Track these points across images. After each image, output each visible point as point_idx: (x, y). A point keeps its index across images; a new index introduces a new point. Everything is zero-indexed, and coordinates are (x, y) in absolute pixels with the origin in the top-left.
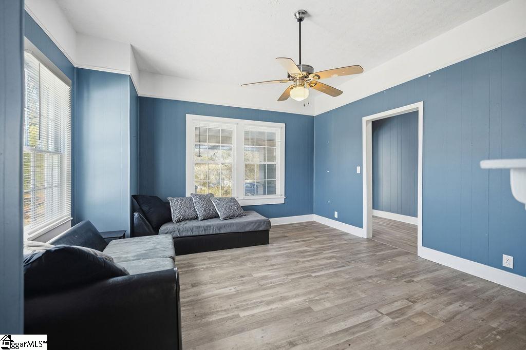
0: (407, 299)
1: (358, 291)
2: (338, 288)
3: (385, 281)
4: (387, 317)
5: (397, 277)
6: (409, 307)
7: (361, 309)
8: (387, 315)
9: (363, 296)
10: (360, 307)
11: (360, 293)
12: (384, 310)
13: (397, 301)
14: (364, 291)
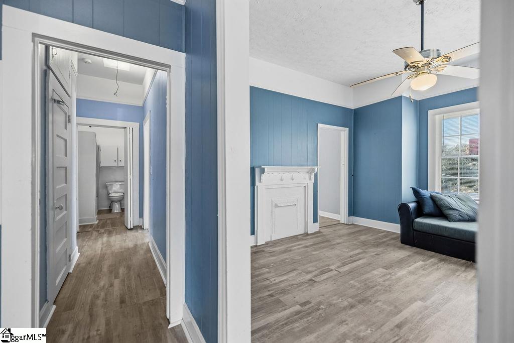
0: (315, 282)
1: (359, 286)
2: (379, 287)
3: (335, 302)
4: (333, 269)
5: (319, 310)
6: (316, 276)
7: (350, 272)
8: (332, 270)
9: (352, 282)
10: (351, 274)
11: (356, 284)
12: (335, 272)
13: (324, 280)
14: (353, 286)
